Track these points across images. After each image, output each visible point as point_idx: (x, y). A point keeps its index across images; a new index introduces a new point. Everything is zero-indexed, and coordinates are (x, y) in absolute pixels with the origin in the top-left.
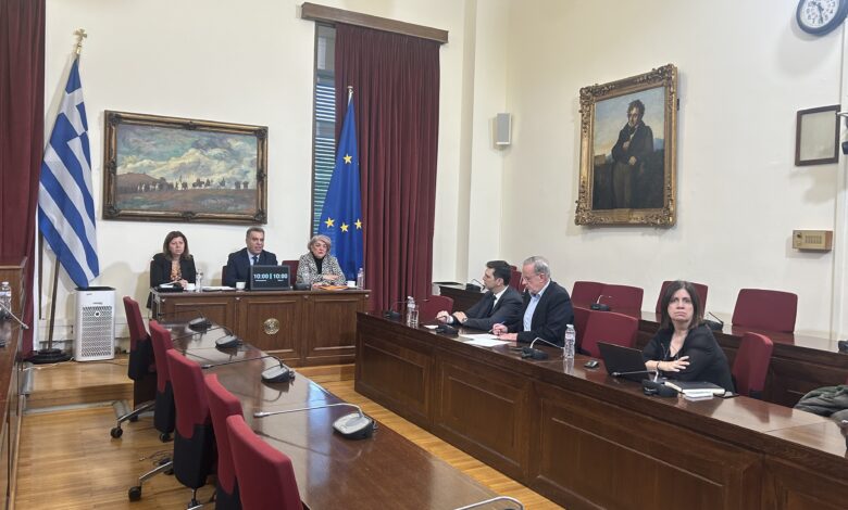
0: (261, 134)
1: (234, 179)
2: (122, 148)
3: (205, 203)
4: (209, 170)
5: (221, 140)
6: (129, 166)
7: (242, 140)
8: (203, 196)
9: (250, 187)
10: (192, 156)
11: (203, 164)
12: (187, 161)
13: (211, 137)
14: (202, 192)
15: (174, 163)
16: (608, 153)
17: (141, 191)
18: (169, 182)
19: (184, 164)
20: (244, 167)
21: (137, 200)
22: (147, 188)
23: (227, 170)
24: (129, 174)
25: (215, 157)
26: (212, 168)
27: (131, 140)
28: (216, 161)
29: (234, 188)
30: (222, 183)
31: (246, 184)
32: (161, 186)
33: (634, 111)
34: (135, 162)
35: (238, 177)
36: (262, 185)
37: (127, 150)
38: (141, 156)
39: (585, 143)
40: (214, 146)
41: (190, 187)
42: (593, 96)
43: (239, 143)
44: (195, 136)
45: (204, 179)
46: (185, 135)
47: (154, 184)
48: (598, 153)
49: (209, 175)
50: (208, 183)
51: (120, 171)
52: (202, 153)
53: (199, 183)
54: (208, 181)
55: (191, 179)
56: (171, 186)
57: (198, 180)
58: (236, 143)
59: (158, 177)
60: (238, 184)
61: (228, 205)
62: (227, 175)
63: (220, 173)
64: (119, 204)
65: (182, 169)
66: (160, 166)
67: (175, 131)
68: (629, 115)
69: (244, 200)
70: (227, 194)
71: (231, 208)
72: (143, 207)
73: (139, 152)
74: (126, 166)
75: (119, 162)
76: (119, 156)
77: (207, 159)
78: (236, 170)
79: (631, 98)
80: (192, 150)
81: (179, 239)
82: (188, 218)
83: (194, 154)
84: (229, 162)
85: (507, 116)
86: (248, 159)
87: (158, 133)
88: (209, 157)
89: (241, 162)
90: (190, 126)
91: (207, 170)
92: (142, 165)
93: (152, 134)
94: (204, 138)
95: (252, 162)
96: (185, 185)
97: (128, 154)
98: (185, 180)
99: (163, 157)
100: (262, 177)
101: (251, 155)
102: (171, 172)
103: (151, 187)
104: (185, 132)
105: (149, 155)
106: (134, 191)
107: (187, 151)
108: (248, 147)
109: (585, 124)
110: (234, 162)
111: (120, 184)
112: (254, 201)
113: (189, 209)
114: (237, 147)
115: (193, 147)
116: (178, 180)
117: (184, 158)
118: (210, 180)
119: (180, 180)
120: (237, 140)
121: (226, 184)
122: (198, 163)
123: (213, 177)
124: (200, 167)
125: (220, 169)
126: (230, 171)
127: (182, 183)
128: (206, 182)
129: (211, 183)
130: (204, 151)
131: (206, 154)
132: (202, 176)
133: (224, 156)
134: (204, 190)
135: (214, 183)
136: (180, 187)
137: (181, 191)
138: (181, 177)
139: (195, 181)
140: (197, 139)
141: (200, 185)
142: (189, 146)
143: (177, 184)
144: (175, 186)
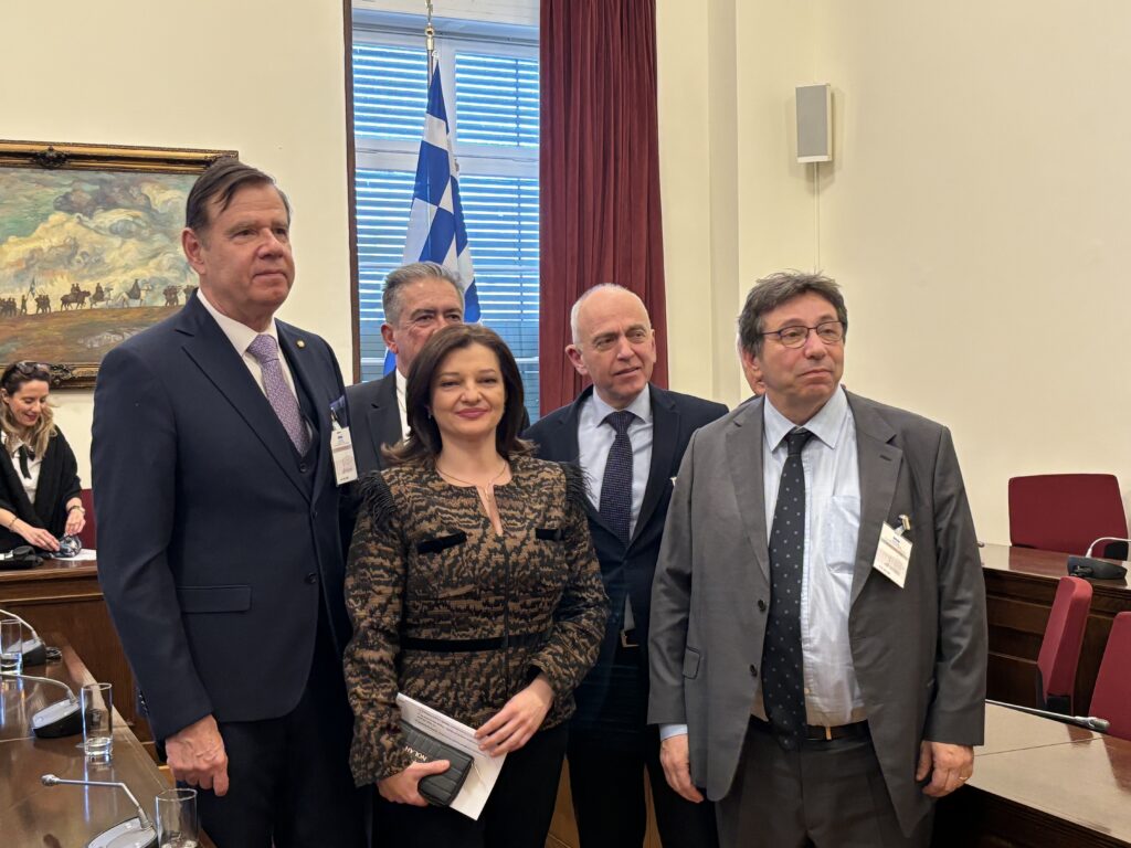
1: (165, 281)
4: (99, 261)
5: (125, 188)
8: (91, 327)
10: (56, 231)
11: (85, 248)
12: (45, 245)
13: (103, 182)
14: (84, 316)
15: (16, 249)
18: (4, 295)
19: (41, 249)
25: (114, 231)
26: (108, 258)
28: (117, 241)
29: (161, 302)
30: (134, 293)
35: (171, 276)
40: (110, 204)
41: (55, 306)
43: (169, 195)
44: (59, 183)
45: (88, 286)
46: (38, 182)
49: (102, 274)
50: (99, 295)
52: (81, 222)
53: (78, 295)
54: (99, 288)
55: (57, 288)
56: (10, 305)
57: (76, 289)
58: (163, 194)
60: (171, 293)
62: (143, 273)
63: (127, 268)
65: (32, 265)
67: (14, 174)
77: (95, 236)
78: (166, 259)
80: (56, 218)
83: (62, 224)
84: (143, 240)
88: (97, 230)
90: (47, 159)
91: (95, 262)
94: (84, 185)
96: (43, 302)
98: (40, 289)
104: (38, 174)
107: (45, 217)
110: (160, 239)
114: (165, 202)
115: (58, 209)
116: (26, 290)
117: (39, 238)
118: (103, 288)
119: (32, 289)
120: (166, 188)
121: (143, 294)
122: (73, 247)
123: (111, 278)
124: (78, 257)
125: (127, 259)
126: (152, 263)
127: (37, 296)
128: (93, 292)
129: (106, 296)
130: (86, 219)
131: (92, 225)
132: (83, 278)
133: (134, 228)
134: (91, 310)
135: (113, 294)
136: (32, 308)
137: (34, 317)
138: (33, 282)
139: (68, 292)
140: (69, 190)
141: (83, 302)
142: (51, 207)
143: (24, 301)
144: (19, 306)
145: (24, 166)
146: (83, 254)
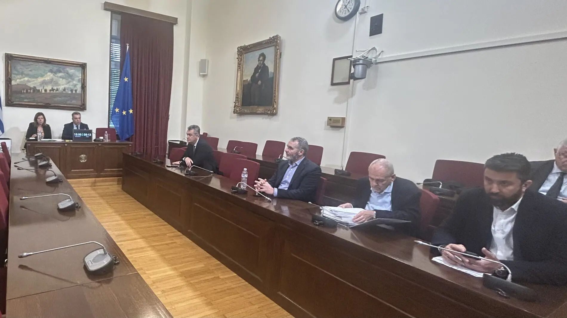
0: (83, 66)
1: (71, 88)
2: (14, 72)
3: (56, 99)
4: (57, 83)
5: (63, 69)
6: (18, 80)
7: (74, 69)
8: (55, 96)
9: (78, 92)
10: (49, 76)
12: (46, 79)
13: (59, 67)
14: (54, 94)
15: (40, 80)
16: (249, 79)
17: (24, 92)
18: (38, 89)
19: (45, 80)
20: (74, 82)
21: (22, 97)
22: (27, 91)
23: (66, 84)
24: (18, 84)
25: (61, 77)
26: (59, 82)
27: (18, 68)
28: (61, 79)
29: (70, 92)
30: (64, 90)
31: (76, 91)
32: (34, 91)
33: (261, 58)
34: (20, 79)
35: (71, 87)
36: (84, 91)
37: (16, 72)
38: (24, 76)
39: (239, 74)
40: (60, 72)
41: (48, 91)
42: (244, 51)
43: (72, 71)
44: (50, 66)
45: (55, 88)
46: (45, 66)
47: (30, 90)
48: (244, 79)
49: (58, 86)
50: (57, 90)
51: (13, 83)
53: (53, 90)
54: (57, 88)
55: (49, 88)
56: (39, 90)
57: (52, 88)
58: (71, 71)
59: (32, 86)
60: (72, 91)
61: (67, 100)
62: (67, 86)
63: (63, 85)
64: (13, 99)
65: (44, 83)
66: (33, 81)
67: (40, 64)
68: (259, 61)
69: (74, 98)
70: (67, 95)
71: (68, 102)
72: (25, 100)
73: (22, 74)
74: (16, 81)
75: (13, 78)
76: (13, 75)
77: (56, 78)
78: (71, 83)
79: (260, 52)
80: (49, 74)
81: (41, 117)
82: (47, 106)
83: (50, 75)
84: (67, 79)
85: (205, 60)
86: (77, 78)
87: (32, 64)
88: (57, 77)
89: (73, 79)
90: (48, 62)
92: (24, 80)
93: (29, 65)
94: (55, 68)
95: (79, 80)
96: (46, 90)
97: (17, 75)
98: (46, 88)
99: (35, 77)
100: (84, 87)
101: (78, 77)
102: (39, 84)
103: (29, 91)
104: (45, 64)
105: (27, 75)
106: (21, 93)
107: (47, 73)
108: (77, 73)
109: (239, 64)
110: (70, 80)
111: (13, 89)
112: (80, 99)
113: (48, 102)
114: (71, 72)
115: (49, 72)
116: (42, 88)
117: (45, 77)
118: (58, 88)
119: (43, 88)
120: (71, 69)
121: (66, 90)
122: (52, 79)
123: (60, 87)
124: (53, 82)
125: (63, 83)
126: (68, 84)
127: (44, 89)
128: (56, 89)
129: (58, 90)
130: (55, 74)
131: (56, 76)
132: (54, 86)
133: (65, 77)
134: (55, 93)
135: (60, 90)
136: (43, 91)
137: (44, 93)
138: (44, 86)
139: (51, 89)
140: (51, 68)
141: (53, 91)
142: (47, 72)
143: (42, 90)
144: (41, 91)
145: (43, 63)
146: (54, 81)
